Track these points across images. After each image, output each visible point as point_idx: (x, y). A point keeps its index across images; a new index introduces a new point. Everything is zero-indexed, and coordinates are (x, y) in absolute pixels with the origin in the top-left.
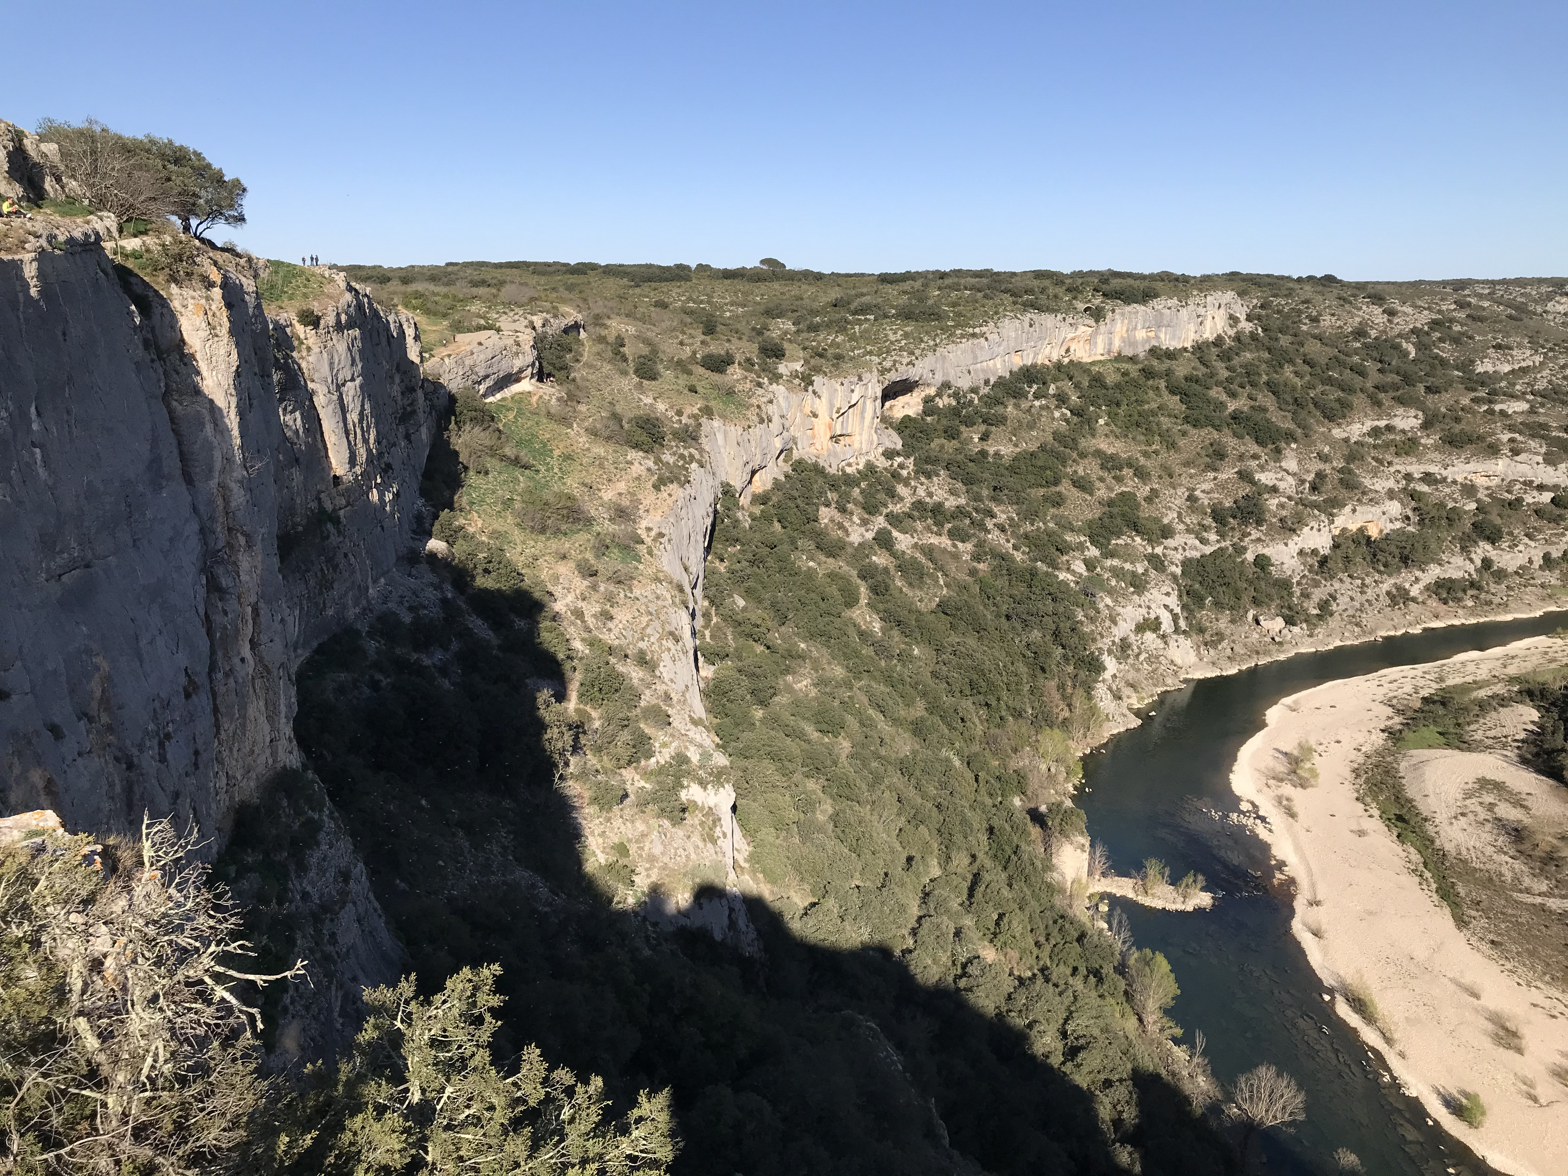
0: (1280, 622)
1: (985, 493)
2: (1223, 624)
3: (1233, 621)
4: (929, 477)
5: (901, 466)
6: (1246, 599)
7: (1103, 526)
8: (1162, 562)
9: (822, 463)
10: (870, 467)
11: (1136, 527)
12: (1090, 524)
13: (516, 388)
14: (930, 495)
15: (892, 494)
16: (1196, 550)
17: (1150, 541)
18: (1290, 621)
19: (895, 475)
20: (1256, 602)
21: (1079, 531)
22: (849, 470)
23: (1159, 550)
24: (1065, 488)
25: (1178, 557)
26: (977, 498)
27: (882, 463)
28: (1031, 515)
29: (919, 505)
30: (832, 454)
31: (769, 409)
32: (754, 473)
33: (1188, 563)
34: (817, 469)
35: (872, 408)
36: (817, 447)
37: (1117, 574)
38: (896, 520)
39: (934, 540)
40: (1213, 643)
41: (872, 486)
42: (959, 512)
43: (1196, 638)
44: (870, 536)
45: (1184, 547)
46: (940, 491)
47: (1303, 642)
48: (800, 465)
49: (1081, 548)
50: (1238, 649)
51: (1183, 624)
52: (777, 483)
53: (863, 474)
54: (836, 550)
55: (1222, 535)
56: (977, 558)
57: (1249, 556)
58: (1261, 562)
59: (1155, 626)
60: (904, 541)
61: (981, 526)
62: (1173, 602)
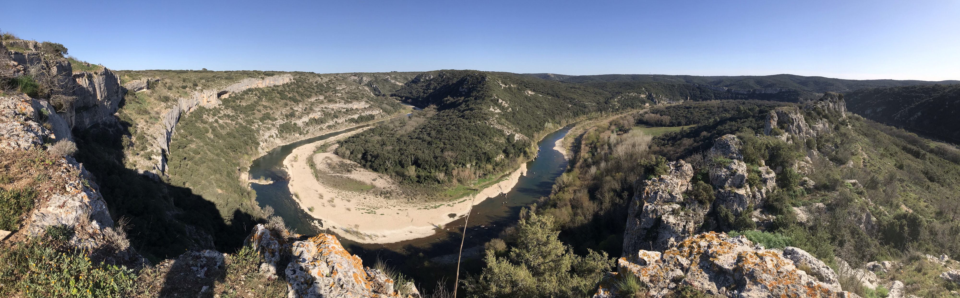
0: (298, 135)
1: (238, 112)
2: (288, 136)
4: (227, 109)
5: (222, 107)
6: (292, 131)
7: (263, 118)
8: (275, 125)
9: (205, 106)
10: (215, 107)
11: (270, 118)
12: (260, 118)
13: (143, 90)
14: (227, 112)
15: (219, 113)
16: (282, 122)
17: (272, 121)
18: (300, 134)
19: (220, 109)
20: (294, 131)
21: (257, 119)
22: (211, 108)
23: (274, 123)
24: (255, 111)
25: (279, 124)
27: (218, 107)
28: (247, 116)
29: (225, 115)
30: (207, 105)
31: (194, 96)
32: (190, 108)
33: (280, 125)
34: (204, 108)
35: (215, 96)
36: (204, 103)
37: (265, 127)
38: (219, 117)
39: (227, 121)
40: (285, 139)
41: (215, 111)
42: (233, 116)
43: (282, 138)
44: (213, 120)
45: (279, 122)
46: (230, 112)
47: (303, 138)
48: (200, 107)
49: (258, 122)
50: (290, 140)
51: (279, 136)
52: (195, 110)
53: (213, 109)
54: (206, 123)
55: (287, 120)
56: (236, 124)
57: (293, 123)
58: (295, 124)
59: (272, 136)
60: (221, 121)
61: (237, 119)
62: (277, 132)
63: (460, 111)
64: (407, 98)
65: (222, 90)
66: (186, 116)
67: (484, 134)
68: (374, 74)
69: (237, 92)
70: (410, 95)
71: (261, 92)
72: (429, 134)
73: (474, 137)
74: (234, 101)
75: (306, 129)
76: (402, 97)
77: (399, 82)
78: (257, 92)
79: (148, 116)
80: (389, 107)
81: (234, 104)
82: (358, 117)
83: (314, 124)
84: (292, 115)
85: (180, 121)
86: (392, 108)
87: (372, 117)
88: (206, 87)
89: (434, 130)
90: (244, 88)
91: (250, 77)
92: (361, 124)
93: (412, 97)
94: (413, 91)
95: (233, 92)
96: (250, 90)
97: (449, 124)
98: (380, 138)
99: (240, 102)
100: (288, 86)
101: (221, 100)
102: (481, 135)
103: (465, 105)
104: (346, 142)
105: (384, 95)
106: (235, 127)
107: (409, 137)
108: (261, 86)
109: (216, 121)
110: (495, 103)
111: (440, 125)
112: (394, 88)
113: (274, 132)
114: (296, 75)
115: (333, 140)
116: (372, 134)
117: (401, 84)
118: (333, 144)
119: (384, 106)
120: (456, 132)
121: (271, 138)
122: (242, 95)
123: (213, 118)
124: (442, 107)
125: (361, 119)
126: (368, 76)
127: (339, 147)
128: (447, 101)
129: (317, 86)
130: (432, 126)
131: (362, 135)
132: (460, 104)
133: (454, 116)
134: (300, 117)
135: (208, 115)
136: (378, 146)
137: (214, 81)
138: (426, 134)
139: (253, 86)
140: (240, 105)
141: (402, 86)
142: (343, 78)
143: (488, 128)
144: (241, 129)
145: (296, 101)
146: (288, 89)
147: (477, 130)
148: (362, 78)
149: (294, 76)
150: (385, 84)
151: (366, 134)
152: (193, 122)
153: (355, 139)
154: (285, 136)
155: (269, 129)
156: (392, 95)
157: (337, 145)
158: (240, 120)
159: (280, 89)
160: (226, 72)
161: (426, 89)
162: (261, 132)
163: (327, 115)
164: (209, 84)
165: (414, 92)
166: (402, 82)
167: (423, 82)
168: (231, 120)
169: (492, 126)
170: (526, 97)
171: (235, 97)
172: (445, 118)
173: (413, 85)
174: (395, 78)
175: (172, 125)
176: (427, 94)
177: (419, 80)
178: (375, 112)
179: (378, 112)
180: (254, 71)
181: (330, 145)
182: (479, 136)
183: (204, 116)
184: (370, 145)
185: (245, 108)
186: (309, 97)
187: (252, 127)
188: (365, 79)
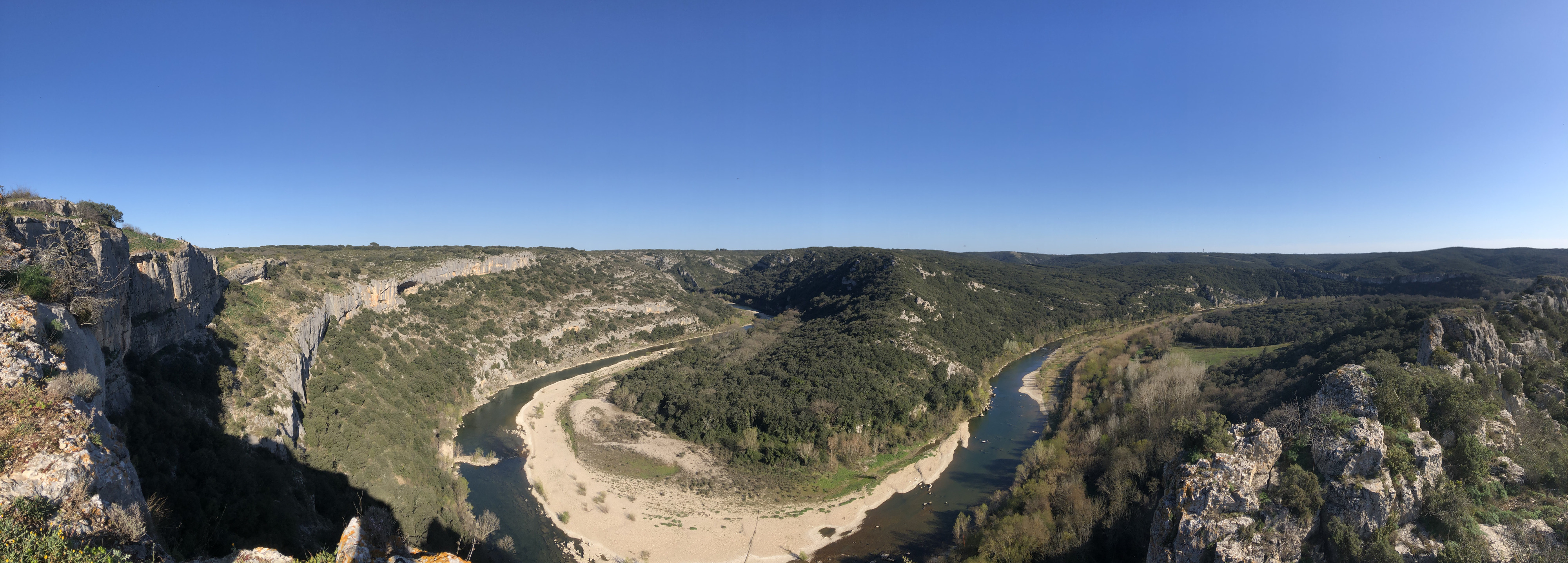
0: (544, 362)
1: (436, 320)
2: (525, 365)
3: (528, 364)
4: (415, 315)
5: (405, 311)
6: (533, 355)
7: (481, 332)
8: (502, 343)
9: (374, 310)
10: (393, 311)
11: (493, 331)
12: (476, 331)
13: (256, 282)
14: (415, 321)
15: (401, 321)
16: (515, 339)
17: (498, 336)
18: (547, 362)
19: (402, 314)
20: (536, 356)
21: (472, 333)
22: (385, 312)
23: (501, 339)
24: (468, 318)
25: (509, 341)
26: (433, 322)
27: (398, 310)
28: (453, 328)
29: (411, 325)
30: (378, 307)
31: (353, 291)
32: (346, 313)
33: (512, 344)
34: (372, 312)
35: (393, 290)
36: (372, 303)
37: (484, 348)
38: (401, 330)
39: (416, 337)
40: (520, 372)
41: (394, 319)
42: (426, 327)
43: (514, 370)
44: (390, 335)
45: (511, 338)
46: (419, 319)
47: (552, 369)
48: (365, 310)
49: (472, 339)
50: (530, 373)
51: (509, 365)
52: (355, 317)
53: (390, 314)
54: (376, 340)
55: (525, 334)
56: (431, 343)
57: (534, 340)
58: (538, 342)
59: (498, 366)
60: (403, 337)
61: (434, 332)
62: (505, 357)
63: (842, 321)
64: (744, 296)
65: (406, 280)
66: (339, 328)
67: (889, 365)
68: (684, 252)
69: (433, 282)
70: (749, 292)
71: (478, 282)
72: (785, 365)
73: (869, 371)
74: (428, 300)
75: (558, 352)
76: (734, 295)
77: (730, 267)
78: (472, 283)
79: (266, 328)
80: (710, 313)
81: (427, 304)
82: (654, 330)
83: (573, 342)
84: (533, 325)
85: (327, 337)
86: (716, 315)
87: (679, 330)
88: (376, 274)
89: (795, 356)
90: (447, 276)
91: (459, 256)
92: (659, 344)
93: (753, 294)
94: (755, 283)
95: (427, 283)
96: (458, 279)
97: (822, 346)
98: (693, 371)
99: (440, 301)
100: (527, 273)
101: (404, 297)
102: (883, 366)
103: (853, 309)
104: (630, 377)
105: (702, 291)
106: (430, 348)
107: (746, 369)
108: (477, 272)
109: (396, 337)
110: (911, 305)
111: (806, 348)
112: (721, 279)
113: (501, 357)
114: (541, 253)
115: (606, 374)
116: (678, 363)
117: (732, 272)
118: (607, 381)
119: (702, 309)
120: (836, 362)
121: (496, 370)
122: (443, 288)
123: (389, 331)
124: (810, 313)
125: (659, 333)
126: (673, 255)
127: (616, 388)
128: (818, 302)
129: (579, 273)
130: (790, 348)
131: (660, 365)
132: (843, 308)
133: (831, 331)
134: (547, 329)
135: (381, 326)
136: (689, 386)
137: (391, 264)
138: (778, 365)
139: (465, 273)
140: (439, 307)
141: (735, 275)
142: (628, 258)
143: (898, 353)
144: (440, 351)
145: (541, 300)
146: (526, 278)
147: (874, 357)
148: (662, 260)
149: (538, 254)
150: (705, 270)
151: (667, 362)
152: (353, 339)
153: (647, 372)
154: (520, 366)
155: (492, 351)
156: (716, 291)
157: (614, 384)
158: (438, 335)
159: (511, 278)
160: (412, 248)
161: (779, 281)
162: (478, 358)
163: (597, 325)
164: (383, 269)
165: (757, 286)
166: (734, 269)
167: (774, 268)
168: (423, 335)
169: (904, 349)
170: (970, 293)
171: (429, 292)
172: (816, 333)
173: (756, 273)
174: (723, 262)
175: (312, 344)
176: (782, 289)
177: (768, 265)
178: (686, 321)
179: (690, 321)
180: (466, 247)
181: (601, 384)
182: (878, 367)
183: (374, 328)
184: (674, 383)
185: (449, 312)
186: (564, 291)
187: (462, 349)
188: (667, 260)
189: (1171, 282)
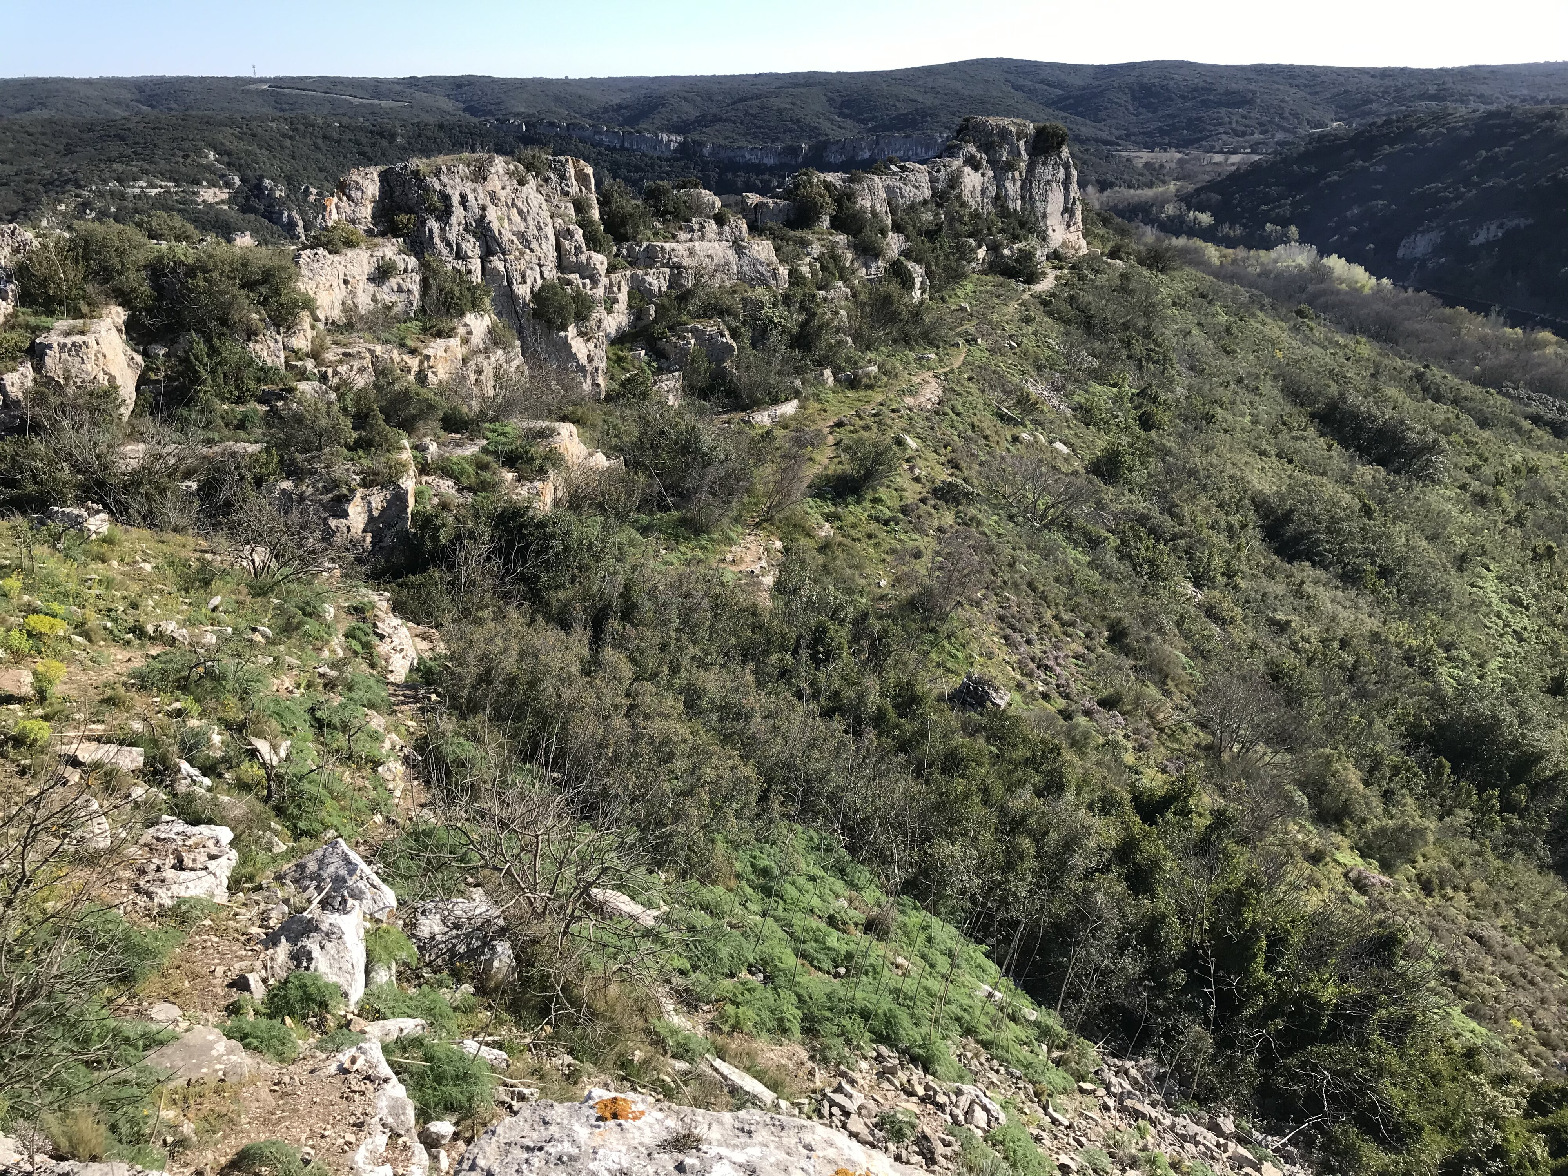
189: (145, 172)
